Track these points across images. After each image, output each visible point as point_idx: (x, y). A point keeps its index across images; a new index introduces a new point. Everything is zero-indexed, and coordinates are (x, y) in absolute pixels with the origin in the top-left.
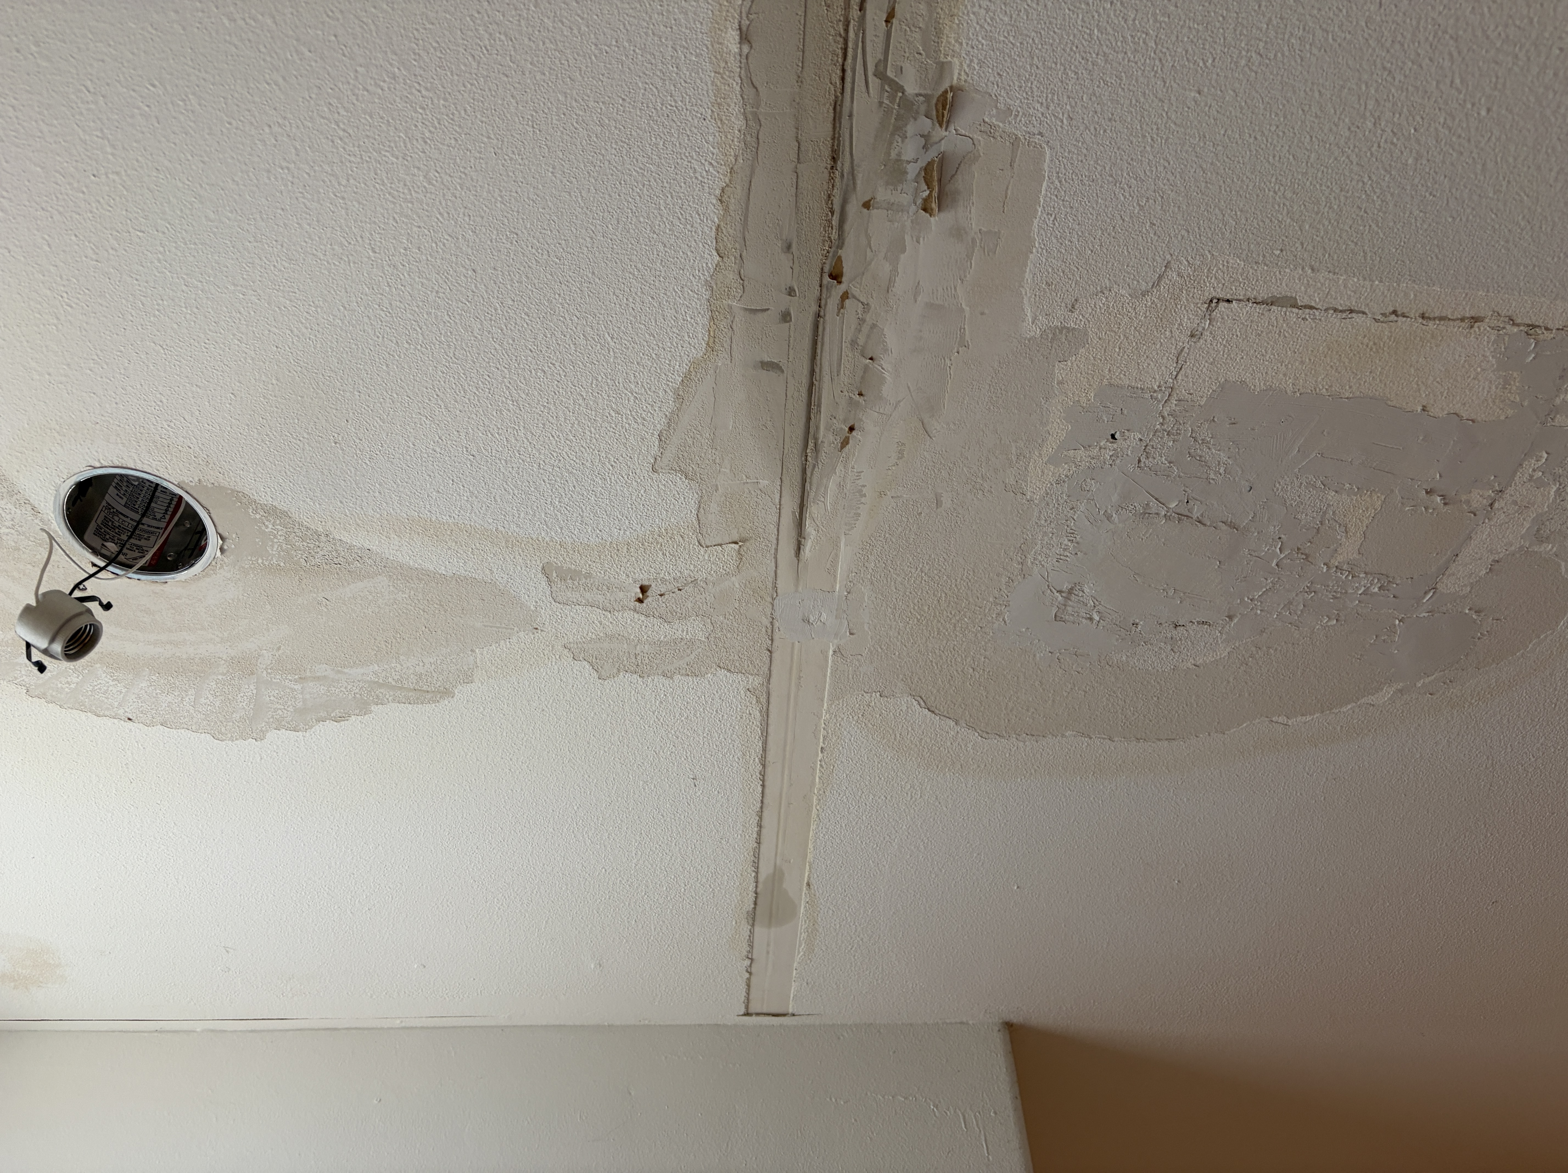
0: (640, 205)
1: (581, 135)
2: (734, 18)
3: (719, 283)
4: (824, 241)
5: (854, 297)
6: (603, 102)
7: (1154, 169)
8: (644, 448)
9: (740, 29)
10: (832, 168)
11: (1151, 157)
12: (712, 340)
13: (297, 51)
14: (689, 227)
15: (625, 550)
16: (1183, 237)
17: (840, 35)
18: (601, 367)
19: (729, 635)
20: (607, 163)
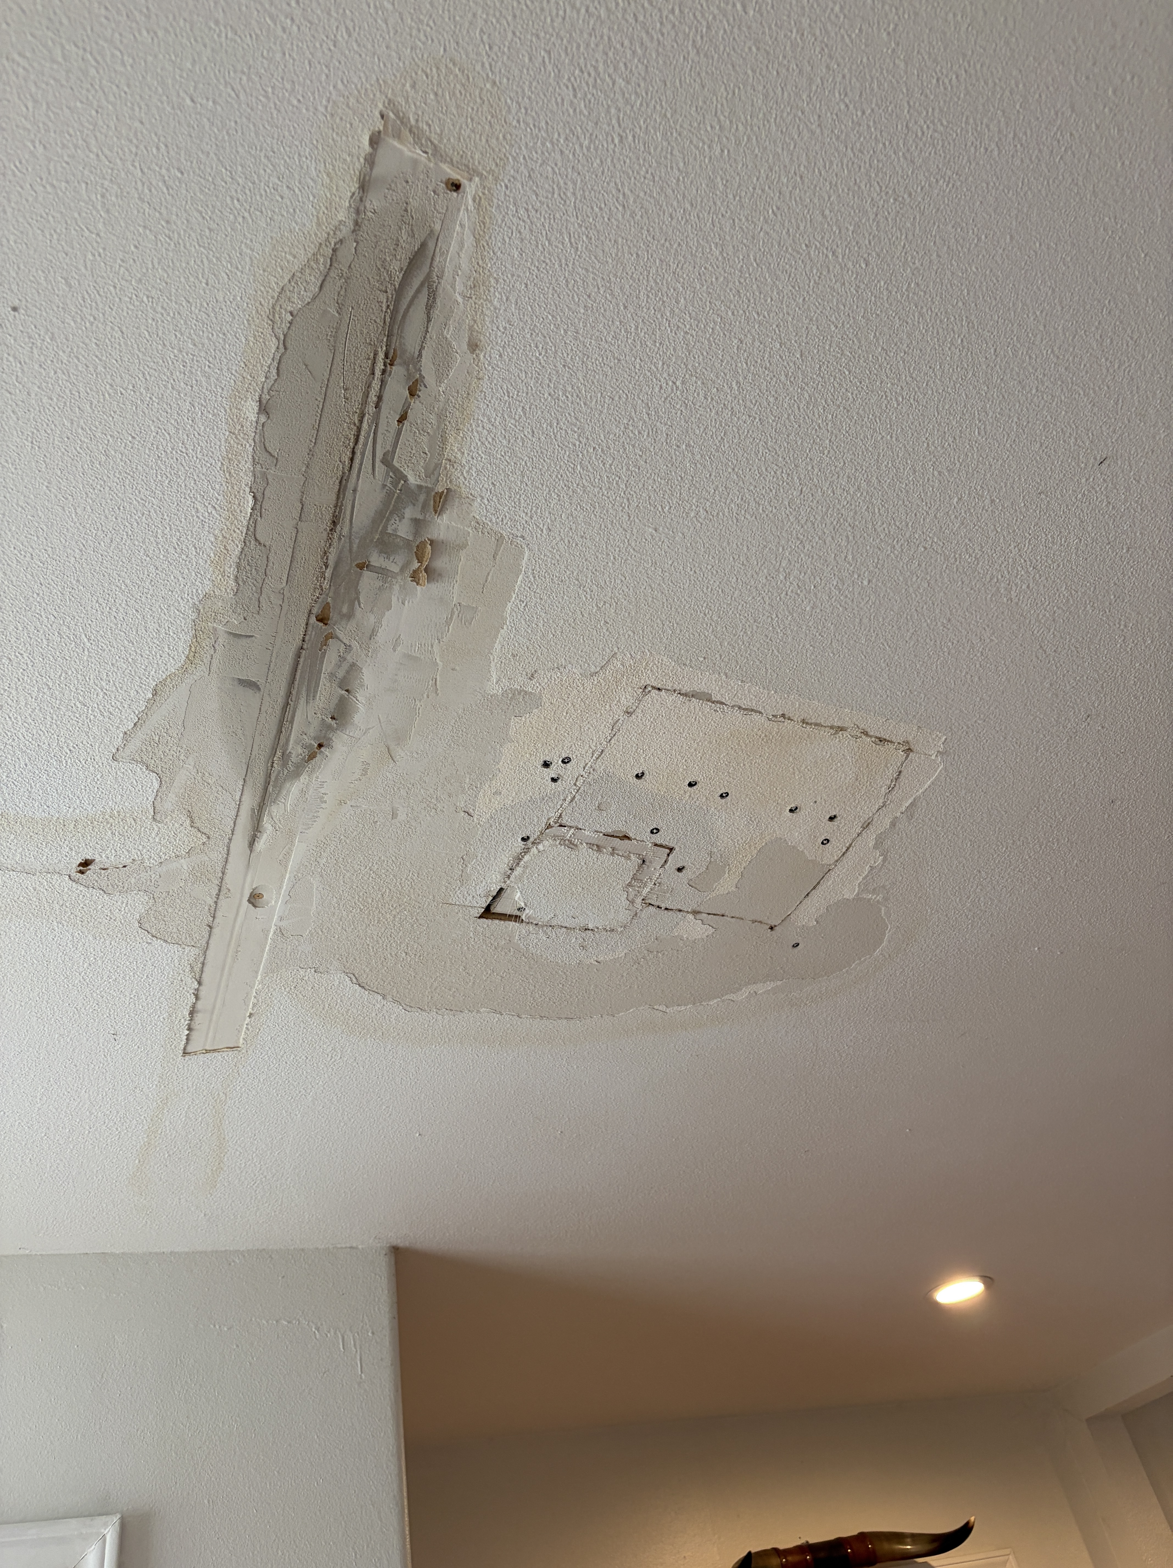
0: (136, 531)
1: (83, 459)
2: (255, 391)
3: (206, 607)
4: (315, 588)
5: (338, 638)
6: (111, 436)
7: (613, 581)
8: (107, 740)
9: (260, 401)
10: (331, 530)
11: (611, 571)
12: (192, 654)
14: (184, 557)
15: (72, 826)
16: (629, 636)
17: (355, 424)
18: (73, 663)
19: (170, 910)
20: (107, 489)
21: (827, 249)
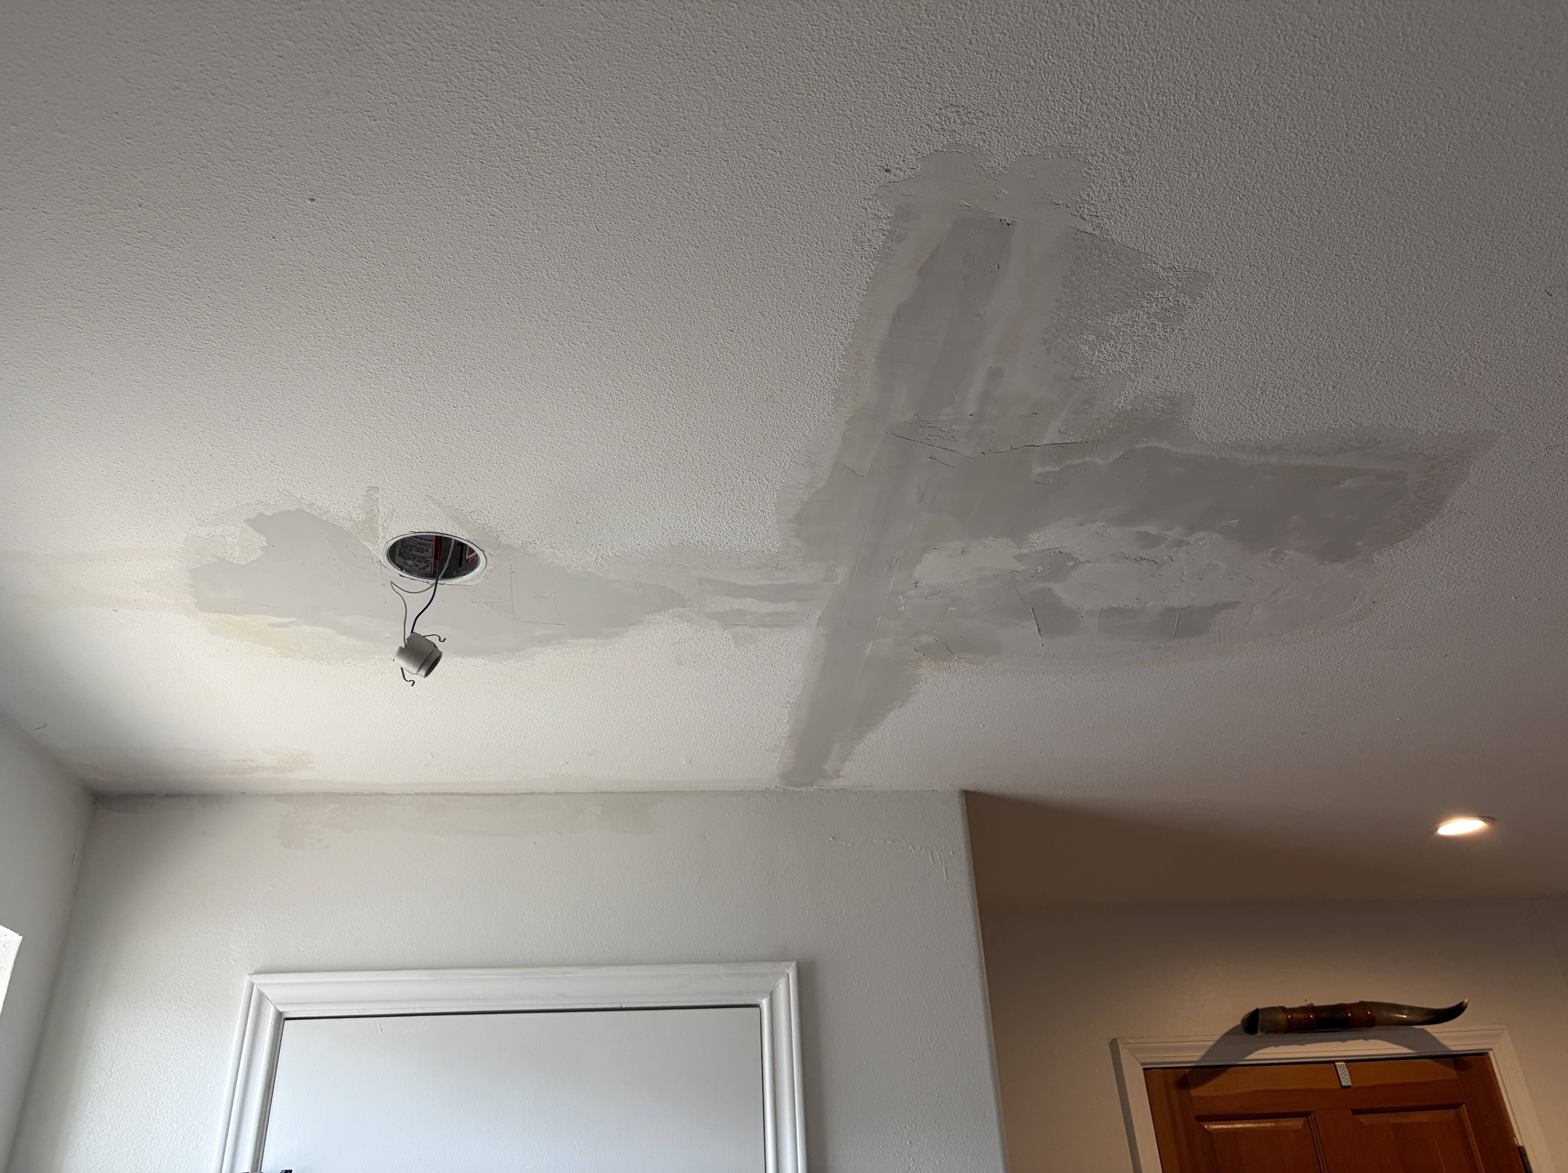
2: (876, 348)
6: (784, 381)
8: (777, 527)
9: (879, 352)
12: (831, 481)
13: (598, 357)
21: (1285, 210)
